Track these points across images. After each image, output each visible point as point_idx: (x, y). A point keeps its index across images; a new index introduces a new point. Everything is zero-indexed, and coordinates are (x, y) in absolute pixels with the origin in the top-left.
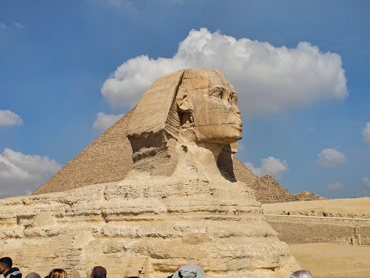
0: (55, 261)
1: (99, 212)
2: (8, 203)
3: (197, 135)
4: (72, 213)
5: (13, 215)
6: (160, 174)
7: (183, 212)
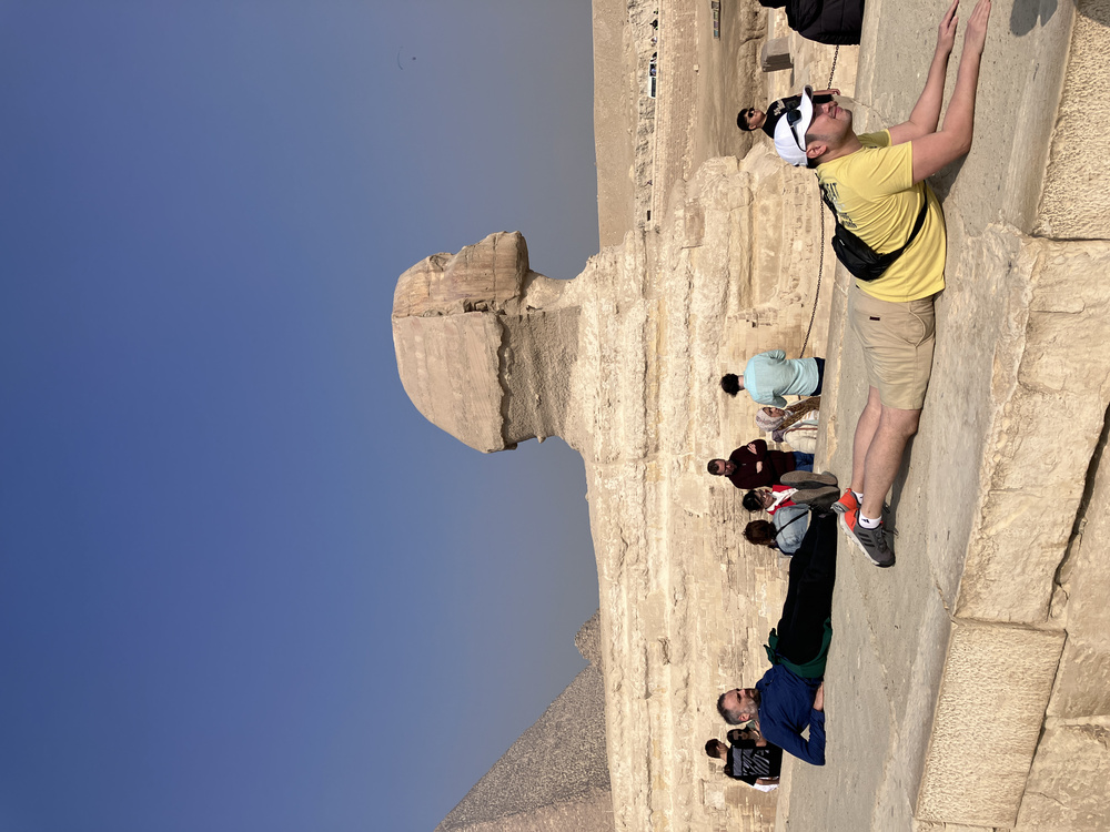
0: (734, 556)
1: (642, 467)
2: (617, 732)
3: (510, 297)
4: (642, 541)
5: (643, 709)
6: (575, 331)
7: (645, 263)
